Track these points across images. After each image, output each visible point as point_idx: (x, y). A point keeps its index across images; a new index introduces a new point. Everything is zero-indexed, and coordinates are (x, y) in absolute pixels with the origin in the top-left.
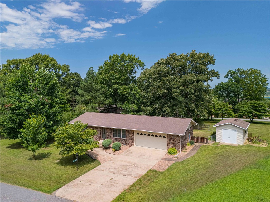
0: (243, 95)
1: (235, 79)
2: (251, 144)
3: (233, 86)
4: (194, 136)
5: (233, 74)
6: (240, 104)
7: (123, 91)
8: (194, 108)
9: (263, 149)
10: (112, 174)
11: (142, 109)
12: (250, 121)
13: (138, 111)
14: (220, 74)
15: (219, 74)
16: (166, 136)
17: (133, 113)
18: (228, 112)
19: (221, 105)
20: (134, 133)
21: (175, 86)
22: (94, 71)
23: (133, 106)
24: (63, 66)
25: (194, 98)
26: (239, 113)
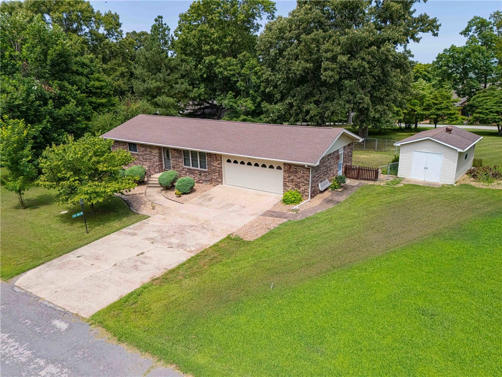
0: (497, 74)
1: (484, 37)
2: (473, 184)
3: (477, 53)
4: (353, 164)
5: (481, 24)
6: (482, 94)
7: (225, 69)
8: (368, 105)
9: (496, 194)
10: (149, 242)
11: (264, 107)
12: (498, 131)
13: (255, 114)
14: (440, 25)
15: (438, 23)
16: (282, 167)
17: (244, 117)
18: (449, 112)
19: (435, 98)
20: (221, 160)
21: (329, 55)
22: (165, 24)
23: (246, 101)
24: (107, 15)
25: (372, 81)
26: (475, 115)
